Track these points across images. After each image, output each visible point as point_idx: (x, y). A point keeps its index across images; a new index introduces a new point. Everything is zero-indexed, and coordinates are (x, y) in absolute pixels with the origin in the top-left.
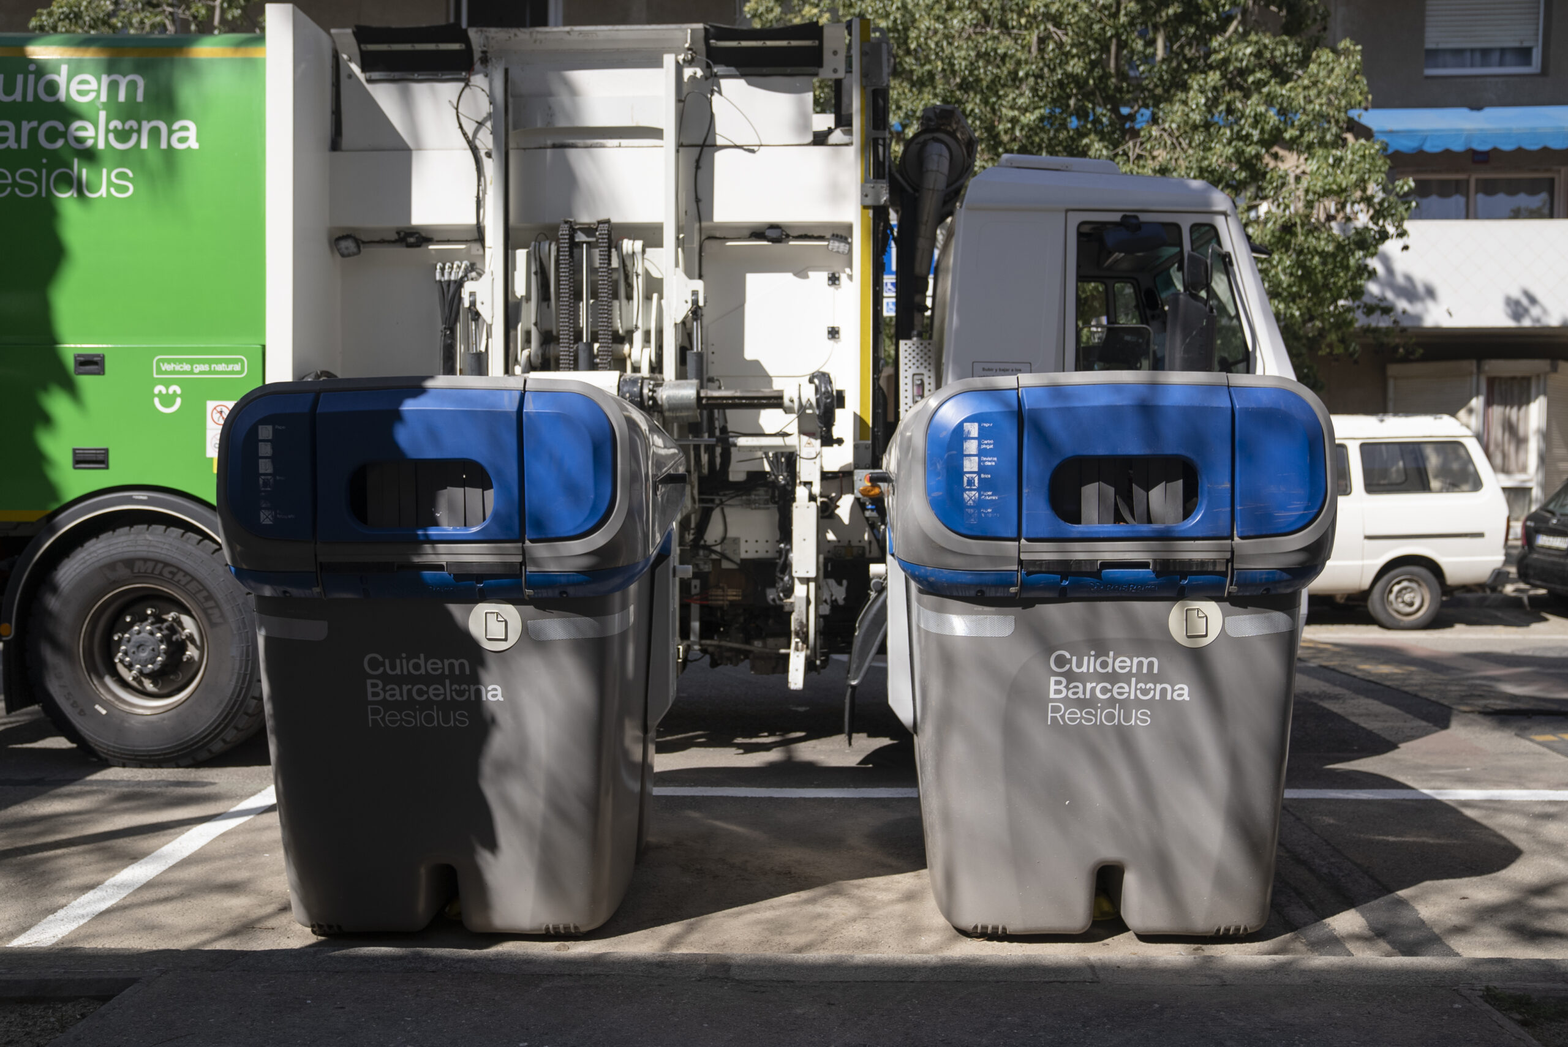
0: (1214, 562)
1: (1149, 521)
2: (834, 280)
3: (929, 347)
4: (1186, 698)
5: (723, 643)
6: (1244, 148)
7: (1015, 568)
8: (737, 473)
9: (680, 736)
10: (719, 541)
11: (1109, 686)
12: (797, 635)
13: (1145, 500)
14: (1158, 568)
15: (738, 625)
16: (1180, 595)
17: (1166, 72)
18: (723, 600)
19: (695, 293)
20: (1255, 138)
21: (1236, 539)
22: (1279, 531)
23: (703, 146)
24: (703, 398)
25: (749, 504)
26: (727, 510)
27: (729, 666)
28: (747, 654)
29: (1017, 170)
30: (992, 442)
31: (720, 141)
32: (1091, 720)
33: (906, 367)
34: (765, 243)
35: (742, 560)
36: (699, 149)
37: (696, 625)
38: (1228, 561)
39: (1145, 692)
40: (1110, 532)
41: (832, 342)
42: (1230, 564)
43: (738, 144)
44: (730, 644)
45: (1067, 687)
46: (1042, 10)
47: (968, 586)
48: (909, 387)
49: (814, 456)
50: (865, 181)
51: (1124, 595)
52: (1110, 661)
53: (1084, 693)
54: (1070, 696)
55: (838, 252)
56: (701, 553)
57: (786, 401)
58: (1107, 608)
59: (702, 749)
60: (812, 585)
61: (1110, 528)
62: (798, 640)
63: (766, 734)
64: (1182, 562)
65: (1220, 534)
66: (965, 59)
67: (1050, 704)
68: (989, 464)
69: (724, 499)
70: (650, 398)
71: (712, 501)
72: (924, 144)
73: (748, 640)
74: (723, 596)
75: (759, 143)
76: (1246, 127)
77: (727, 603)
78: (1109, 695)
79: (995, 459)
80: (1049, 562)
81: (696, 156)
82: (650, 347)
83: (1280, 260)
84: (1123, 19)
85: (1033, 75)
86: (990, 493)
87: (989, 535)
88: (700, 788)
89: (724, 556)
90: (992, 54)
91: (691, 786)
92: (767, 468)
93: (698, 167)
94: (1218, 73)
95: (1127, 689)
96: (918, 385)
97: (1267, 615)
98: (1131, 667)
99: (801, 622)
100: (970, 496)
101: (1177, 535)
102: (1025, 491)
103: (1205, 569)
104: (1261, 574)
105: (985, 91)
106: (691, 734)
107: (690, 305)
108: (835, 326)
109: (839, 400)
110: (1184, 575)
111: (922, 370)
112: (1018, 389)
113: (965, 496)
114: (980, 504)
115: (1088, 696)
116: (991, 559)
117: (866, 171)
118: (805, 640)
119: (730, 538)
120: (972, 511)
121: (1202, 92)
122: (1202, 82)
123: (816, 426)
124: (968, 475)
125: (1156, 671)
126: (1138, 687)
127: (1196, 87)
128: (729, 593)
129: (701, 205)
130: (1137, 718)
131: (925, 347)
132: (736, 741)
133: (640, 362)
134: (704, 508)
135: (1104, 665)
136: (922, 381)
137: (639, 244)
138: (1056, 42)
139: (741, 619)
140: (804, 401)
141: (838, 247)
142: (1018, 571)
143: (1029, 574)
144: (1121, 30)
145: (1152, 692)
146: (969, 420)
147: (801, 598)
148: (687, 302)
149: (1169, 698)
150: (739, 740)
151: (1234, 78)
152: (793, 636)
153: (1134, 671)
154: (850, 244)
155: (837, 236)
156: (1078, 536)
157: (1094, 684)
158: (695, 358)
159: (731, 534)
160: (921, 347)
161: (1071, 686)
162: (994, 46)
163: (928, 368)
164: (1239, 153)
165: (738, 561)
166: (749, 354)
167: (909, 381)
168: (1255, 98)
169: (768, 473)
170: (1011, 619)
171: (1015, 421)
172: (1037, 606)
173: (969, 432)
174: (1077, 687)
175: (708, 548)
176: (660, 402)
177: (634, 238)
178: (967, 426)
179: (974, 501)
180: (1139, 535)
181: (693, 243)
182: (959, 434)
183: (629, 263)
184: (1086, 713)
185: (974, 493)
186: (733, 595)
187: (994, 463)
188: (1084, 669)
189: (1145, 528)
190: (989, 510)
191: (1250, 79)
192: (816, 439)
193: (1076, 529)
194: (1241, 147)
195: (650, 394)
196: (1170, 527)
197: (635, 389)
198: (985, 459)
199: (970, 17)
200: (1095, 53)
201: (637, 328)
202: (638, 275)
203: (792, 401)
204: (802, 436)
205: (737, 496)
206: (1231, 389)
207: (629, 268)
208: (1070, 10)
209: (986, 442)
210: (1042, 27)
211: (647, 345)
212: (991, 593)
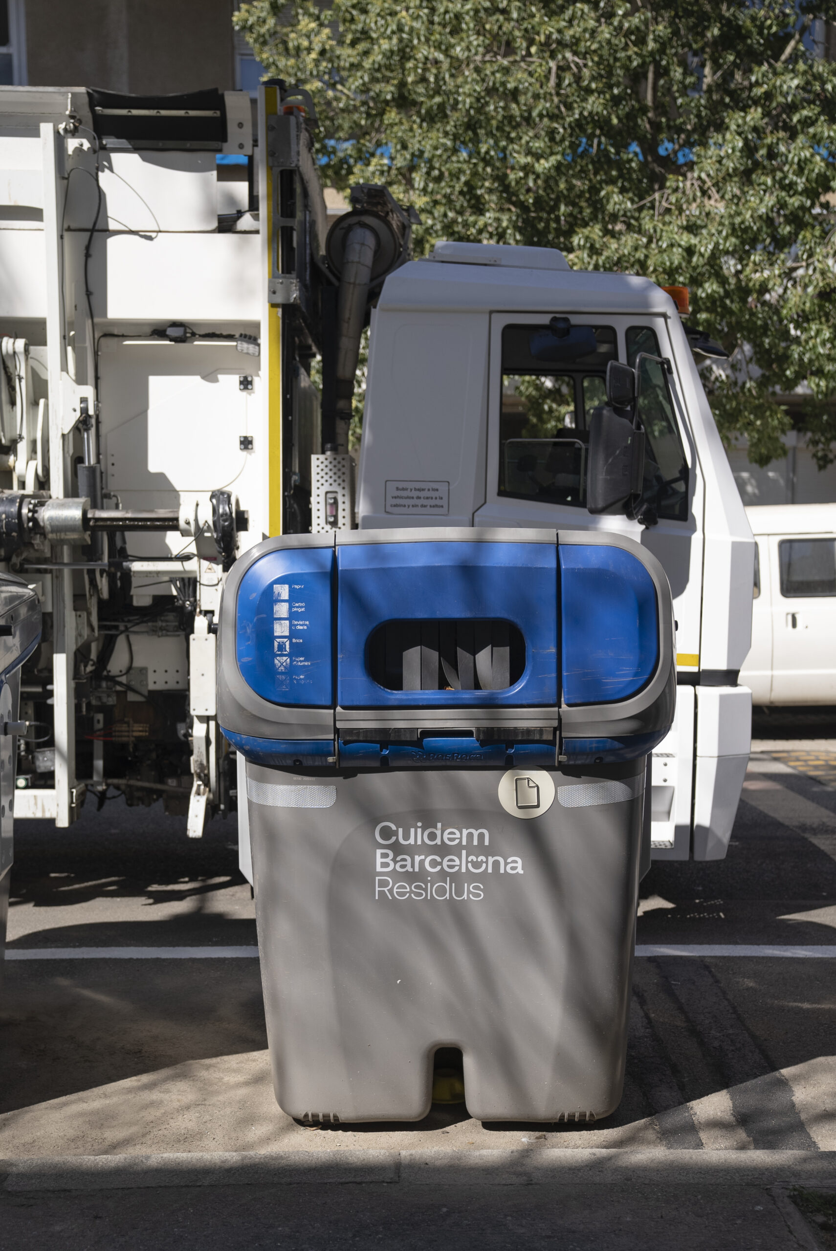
0: (541, 731)
1: (477, 686)
2: (246, 384)
3: (343, 462)
4: (520, 871)
5: (132, 782)
6: (787, 199)
7: (331, 737)
8: (141, 598)
9: (90, 883)
10: (124, 672)
11: (439, 859)
12: (200, 778)
13: (472, 665)
14: (481, 737)
15: (149, 762)
16: (509, 764)
17: (705, 107)
18: (128, 736)
19: (84, 400)
20: (800, 188)
21: (564, 706)
22: (608, 698)
23: (93, 231)
24: (90, 519)
25: (154, 632)
26: (133, 638)
27: (141, 807)
28: (160, 793)
29: (441, 264)
30: (303, 604)
31: (112, 226)
32: (421, 895)
33: (319, 484)
34: (168, 342)
35: (150, 692)
36: (89, 234)
37: (99, 764)
38: (555, 729)
39: (477, 865)
40: (429, 699)
41: (245, 453)
42: (558, 732)
43: (133, 229)
44: (140, 784)
45: (394, 860)
46: (555, 36)
47: (284, 755)
48: (322, 506)
49: (216, 582)
50: (273, 276)
51: (448, 763)
52: (439, 833)
53: (413, 866)
54: (398, 869)
55: (248, 354)
56: (104, 684)
57: (182, 524)
58: (432, 776)
59: (109, 899)
60: (212, 724)
61: (433, 695)
62: (200, 783)
63: (187, 879)
64: (507, 731)
65: (546, 702)
66: (470, 95)
67: (377, 878)
68: (301, 628)
69: (129, 625)
70: (29, 520)
71: (116, 628)
72: (350, 229)
73: (162, 781)
74: (128, 731)
75: (157, 229)
76: (790, 176)
77: (133, 739)
78: (439, 868)
79: (307, 623)
80: (367, 731)
81: (86, 242)
82: (36, 459)
83: (818, 332)
84: (651, 45)
85: (548, 115)
86: (302, 659)
87: (302, 702)
88: (84, 949)
89: (129, 688)
90: (501, 89)
91: (74, 947)
92: (175, 593)
93: (88, 255)
94: (759, 110)
95: (457, 862)
96: (331, 504)
97: (602, 784)
98: (461, 839)
99: (201, 764)
100: (280, 662)
101: (500, 702)
102: (340, 656)
103: (531, 738)
104: (591, 742)
105: (494, 132)
106: (104, 881)
107: (78, 414)
108: (248, 435)
109: (241, 521)
110: (510, 744)
111: (335, 488)
112: (335, 547)
113: (276, 662)
114: (291, 670)
115: (417, 869)
116: (307, 727)
117: (273, 266)
118: (207, 783)
119: (137, 668)
120: (284, 677)
121: (739, 134)
122: (740, 121)
123: (214, 549)
124: (278, 640)
125: (487, 843)
126: (470, 859)
127: (733, 127)
128: (135, 729)
129: (92, 298)
130: (469, 892)
131: (339, 463)
132: (150, 889)
133: (24, 477)
134: (106, 636)
135: (432, 836)
136: (335, 499)
137: (20, 343)
138: (574, 75)
139: (154, 755)
140: (201, 523)
141: (248, 348)
142: (334, 740)
143: (346, 743)
144: (648, 60)
145: (484, 865)
146: (281, 581)
147: (199, 738)
148: (75, 410)
149: (502, 871)
150: (154, 888)
151: (779, 115)
152: (195, 779)
153: (464, 843)
154: (259, 345)
155: (245, 336)
156: (396, 703)
157: (423, 857)
158: (86, 472)
159: (138, 663)
160: (335, 463)
161: (399, 858)
162: (504, 79)
163: (343, 485)
164: (782, 205)
165: (146, 693)
166: (153, 467)
167: (322, 499)
168: (801, 139)
169: (175, 597)
170: (332, 788)
171: (328, 583)
172: (360, 776)
173: (279, 594)
174: (405, 860)
175: (112, 679)
176: (42, 524)
177: (16, 336)
178: (277, 588)
179: (285, 667)
180: (460, 702)
181: (85, 342)
182: (268, 597)
183: (9, 364)
184: (416, 887)
185: (285, 658)
186: (139, 730)
187: (305, 627)
188: (412, 841)
189: (468, 695)
190: (302, 677)
191: (795, 119)
192: (218, 564)
193: (396, 696)
194: (783, 198)
195: (30, 515)
196: (493, 694)
197: (12, 510)
198: (296, 623)
199: (475, 43)
200: (618, 87)
201: (21, 437)
202: (20, 379)
203: (188, 523)
204: (202, 561)
205: (142, 622)
206: (560, 547)
207: (11, 369)
208: (587, 36)
209: (297, 605)
210: (560, 57)
211: (33, 456)
212: (308, 762)
